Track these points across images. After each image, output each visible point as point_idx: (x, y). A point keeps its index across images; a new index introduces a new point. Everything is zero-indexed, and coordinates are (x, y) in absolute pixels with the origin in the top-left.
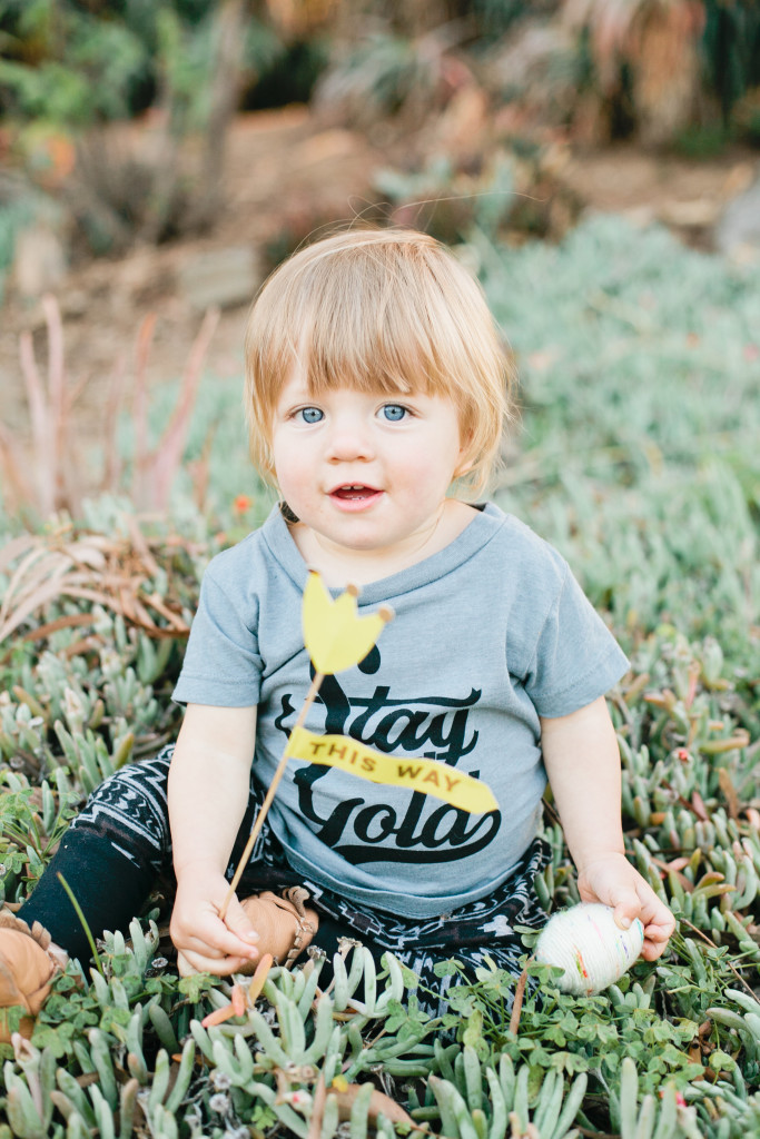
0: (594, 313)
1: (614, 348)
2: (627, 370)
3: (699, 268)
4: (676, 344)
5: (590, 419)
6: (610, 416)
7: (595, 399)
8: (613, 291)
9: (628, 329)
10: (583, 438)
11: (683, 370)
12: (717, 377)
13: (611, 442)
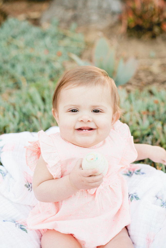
0: (9, 44)
1: (14, 52)
2: (16, 58)
3: (35, 30)
4: (28, 51)
5: (7, 72)
6: (12, 71)
7: (8, 67)
8: (14, 37)
9: (17, 47)
10: (5, 77)
11: (29, 57)
12: (39, 58)
13: (13, 77)
